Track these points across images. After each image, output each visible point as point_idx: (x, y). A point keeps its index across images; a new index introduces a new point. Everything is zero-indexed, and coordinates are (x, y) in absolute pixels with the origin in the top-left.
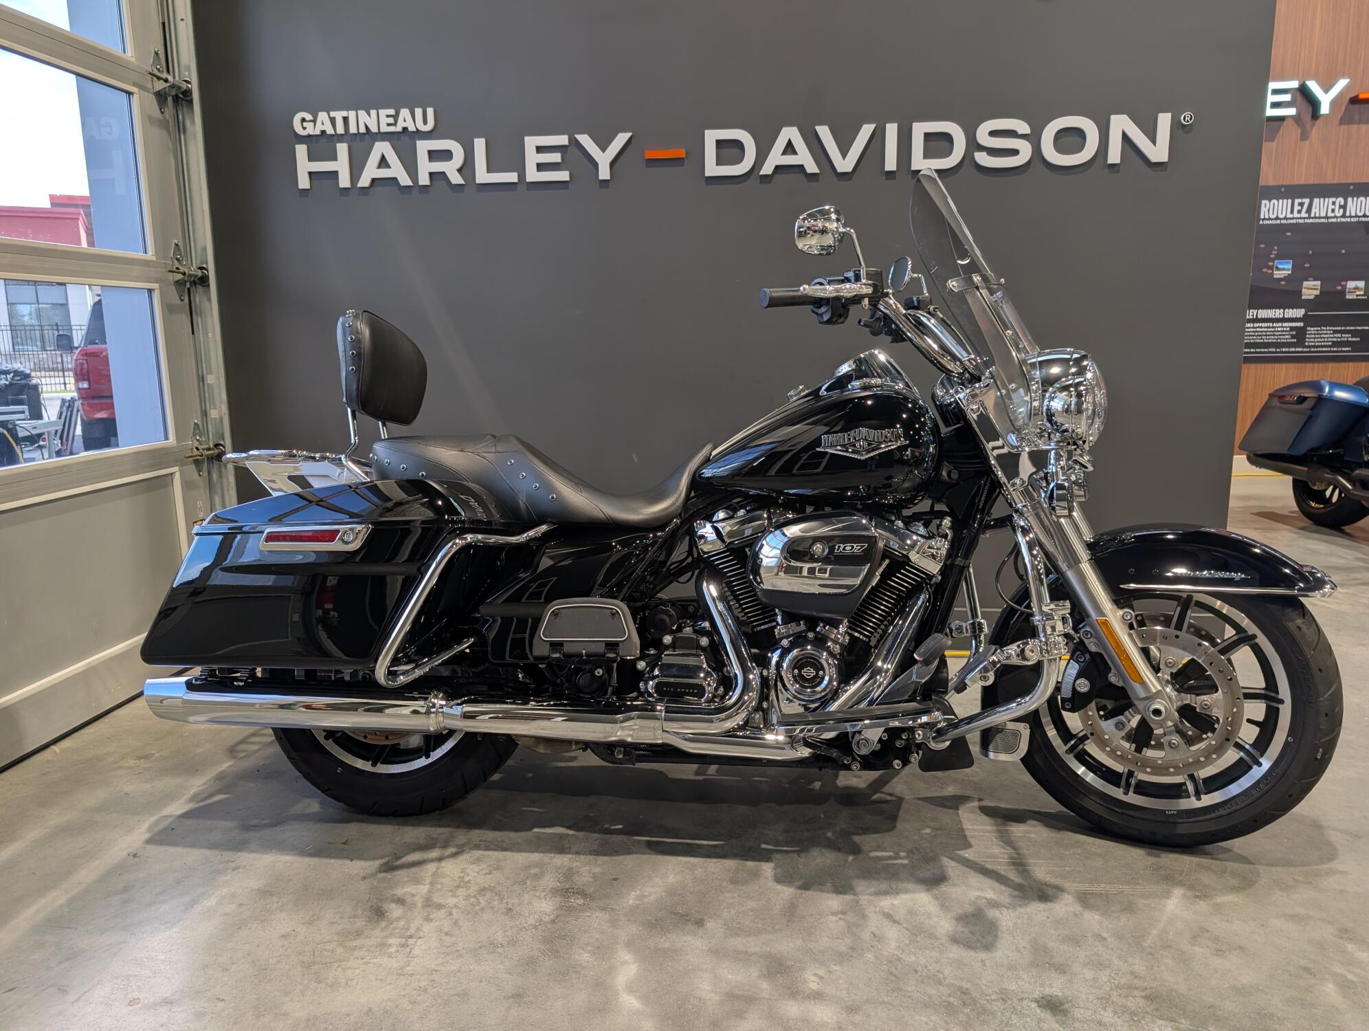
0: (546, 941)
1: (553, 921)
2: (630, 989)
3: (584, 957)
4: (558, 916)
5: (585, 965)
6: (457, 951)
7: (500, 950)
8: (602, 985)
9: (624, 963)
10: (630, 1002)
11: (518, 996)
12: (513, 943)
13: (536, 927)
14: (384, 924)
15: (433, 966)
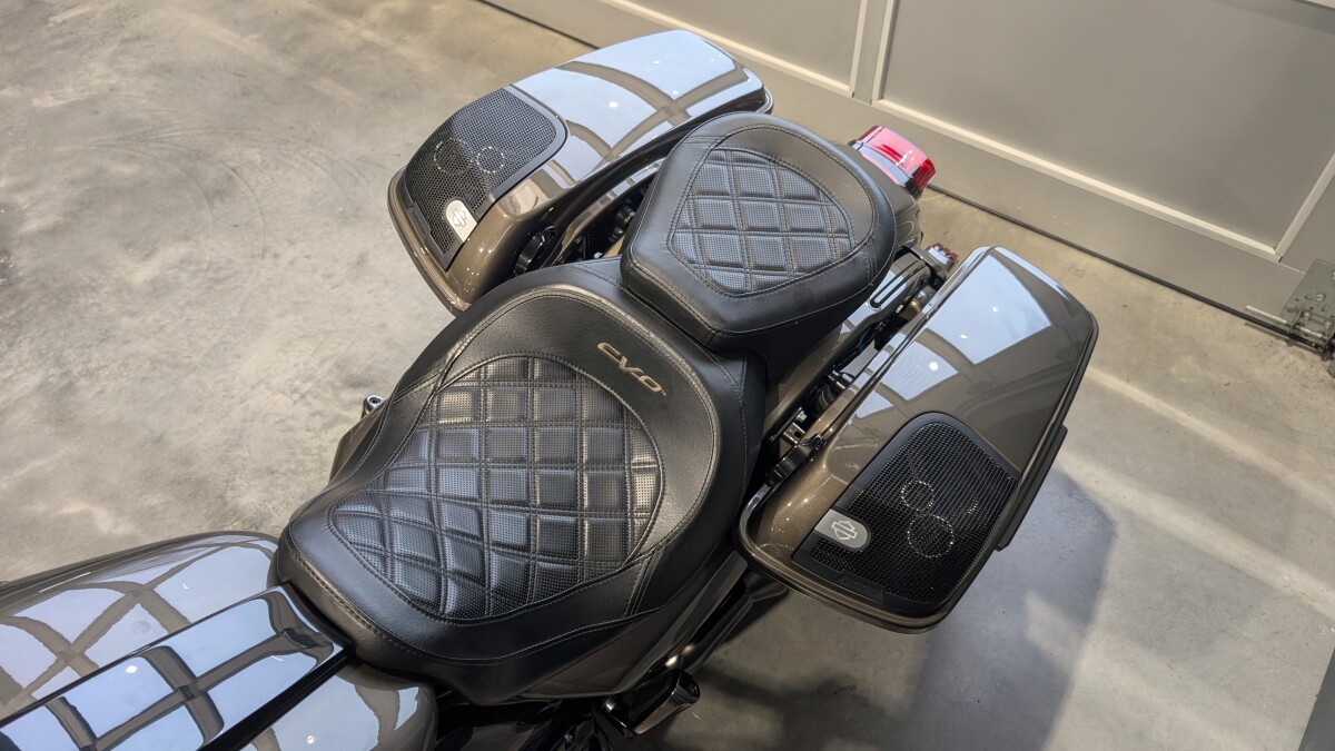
0: (201, 483)
1: (222, 497)
2: (83, 514)
3: (155, 500)
4: (225, 504)
5: (145, 496)
6: (253, 421)
7: (225, 447)
8: (112, 499)
9: (116, 525)
10: (74, 508)
11: (159, 441)
12: (223, 459)
13: (227, 481)
14: (338, 384)
15: (250, 402)
